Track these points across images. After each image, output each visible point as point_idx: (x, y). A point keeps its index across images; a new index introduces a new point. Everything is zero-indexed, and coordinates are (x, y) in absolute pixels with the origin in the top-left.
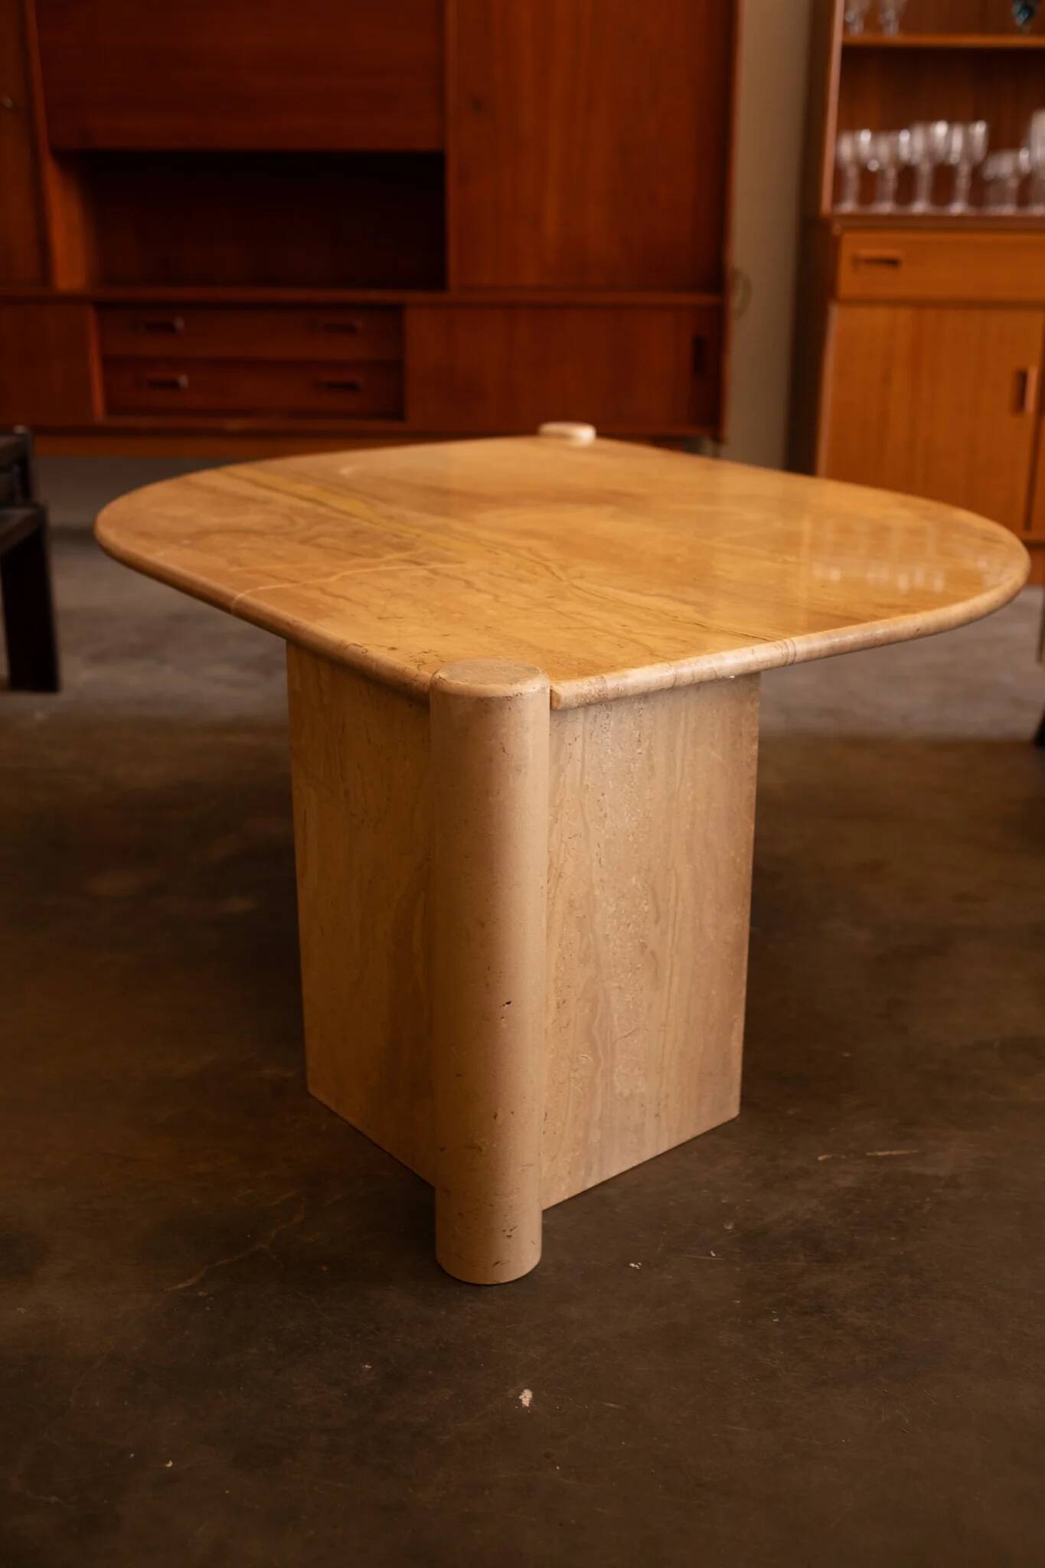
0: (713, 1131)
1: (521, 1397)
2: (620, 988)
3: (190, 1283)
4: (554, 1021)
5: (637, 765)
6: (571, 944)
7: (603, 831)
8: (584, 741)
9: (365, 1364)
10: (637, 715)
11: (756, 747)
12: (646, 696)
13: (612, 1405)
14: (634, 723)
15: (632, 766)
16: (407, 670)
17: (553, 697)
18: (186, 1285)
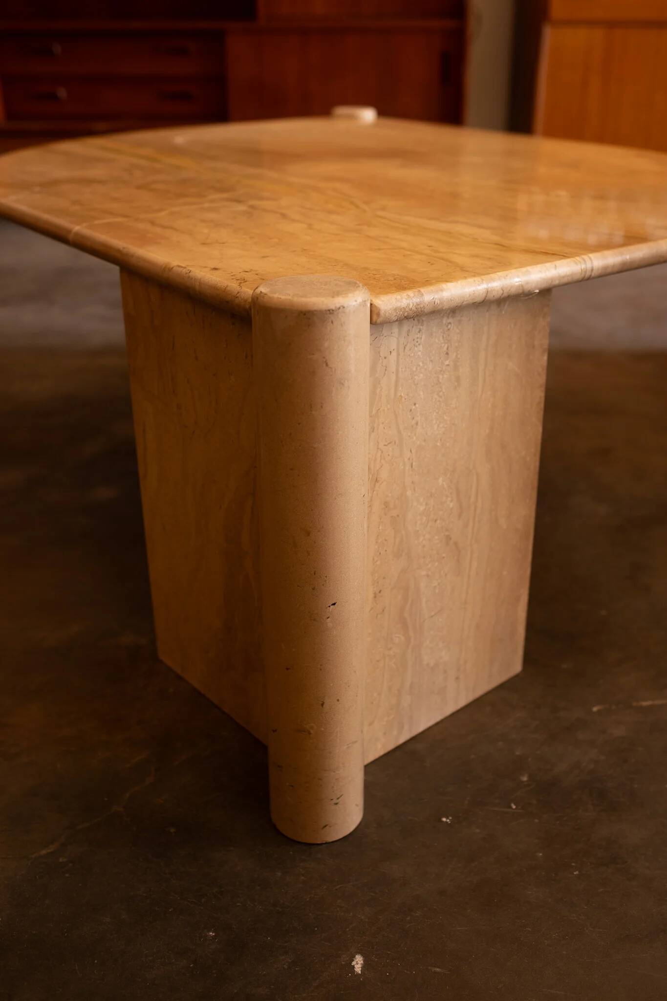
0: (502, 687)
1: (354, 963)
2: (428, 576)
3: (52, 848)
4: (372, 609)
5: (445, 376)
6: (386, 540)
7: (415, 438)
8: (398, 355)
9: (209, 931)
10: (446, 328)
11: (545, 358)
12: (456, 310)
13: (438, 970)
14: (443, 337)
15: (441, 377)
16: (228, 288)
17: (373, 311)
18: (49, 851)
